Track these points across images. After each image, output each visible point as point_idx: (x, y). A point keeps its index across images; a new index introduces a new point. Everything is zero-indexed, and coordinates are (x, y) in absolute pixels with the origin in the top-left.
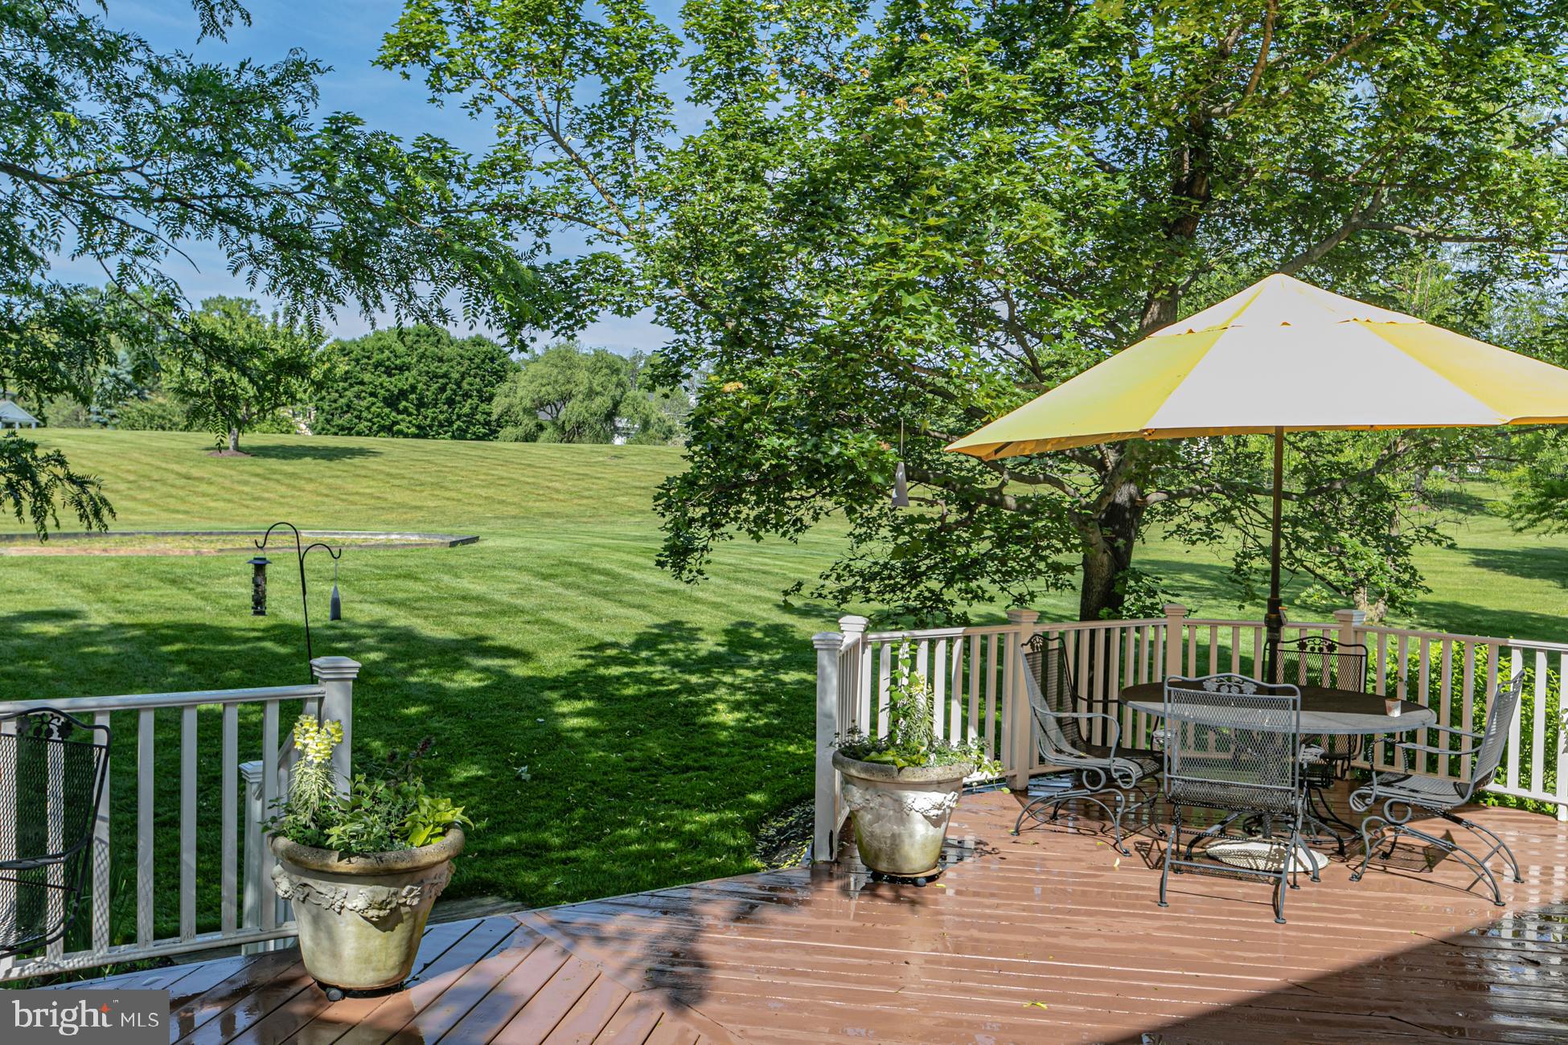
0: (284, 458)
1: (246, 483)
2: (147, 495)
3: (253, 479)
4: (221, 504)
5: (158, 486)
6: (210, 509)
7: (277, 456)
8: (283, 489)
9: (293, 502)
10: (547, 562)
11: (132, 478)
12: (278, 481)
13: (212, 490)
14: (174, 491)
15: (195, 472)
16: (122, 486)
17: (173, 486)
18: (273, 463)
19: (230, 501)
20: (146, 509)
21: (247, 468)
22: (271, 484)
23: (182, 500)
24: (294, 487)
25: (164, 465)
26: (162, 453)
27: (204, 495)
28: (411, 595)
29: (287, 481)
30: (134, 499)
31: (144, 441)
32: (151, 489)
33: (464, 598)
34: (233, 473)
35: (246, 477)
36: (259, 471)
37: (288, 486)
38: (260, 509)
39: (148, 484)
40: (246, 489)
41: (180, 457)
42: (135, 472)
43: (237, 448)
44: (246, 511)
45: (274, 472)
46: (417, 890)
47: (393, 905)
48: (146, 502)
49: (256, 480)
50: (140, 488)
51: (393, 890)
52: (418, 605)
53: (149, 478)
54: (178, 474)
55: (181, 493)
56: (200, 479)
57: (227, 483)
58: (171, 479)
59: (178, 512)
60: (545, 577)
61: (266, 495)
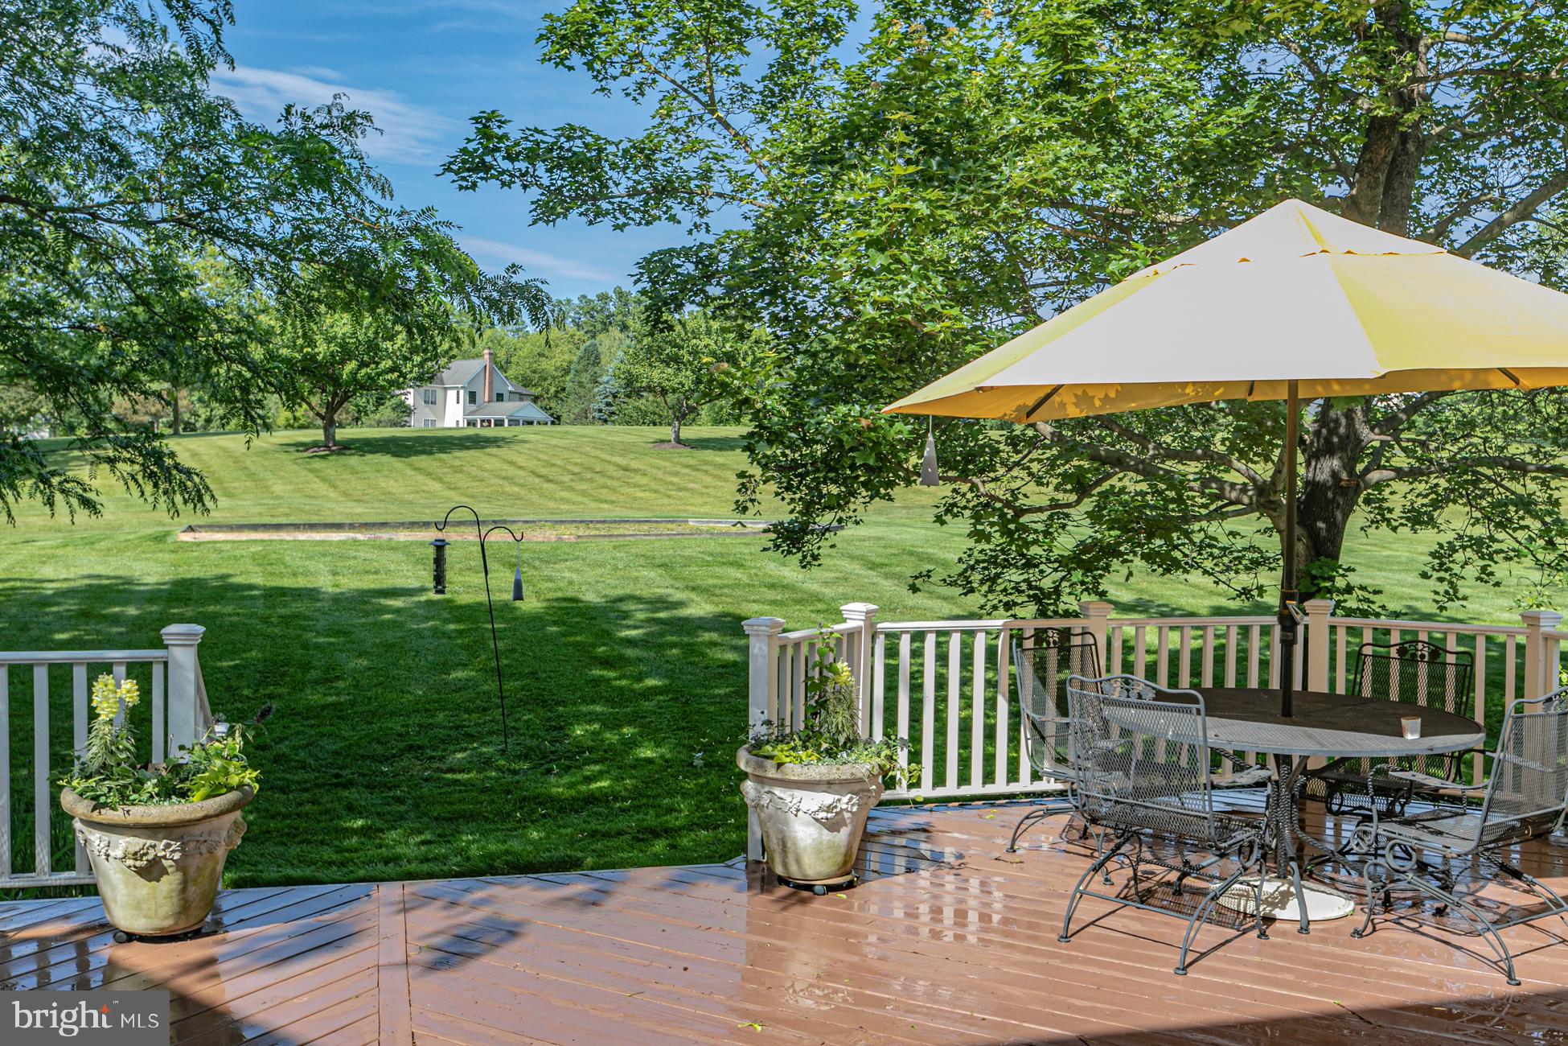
0: (720, 449)
1: (676, 474)
2: (585, 486)
3: (684, 471)
4: (647, 494)
5: (597, 477)
6: (635, 499)
7: (714, 448)
8: (708, 480)
9: (712, 491)
10: (889, 551)
11: (576, 470)
12: (706, 472)
13: (644, 481)
14: (609, 482)
15: (634, 465)
16: (566, 478)
17: (611, 477)
18: (708, 455)
19: (656, 491)
20: (579, 499)
21: (683, 460)
22: (699, 475)
23: (615, 491)
24: (719, 478)
25: (608, 458)
26: (611, 447)
27: (636, 486)
28: (719, 582)
29: (716, 472)
30: (573, 489)
31: (603, 436)
32: (591, 480)
33: (772, 586)
34: (668, 464)
35: (678, 468)
36: (692, 462)
37: (714, 476)
38: (680, 498)
39: (589, 476)
40: (675, 480)
41: (626, 449)
42: (582, 465)
43: (678, 441)
44: (666, 501)
45: (706, 463)
46: (175, 845)
47: (150, 857)
48: (583, 493)
49: (687, 471)
50: (582, 479)
51: (149, 842)
52: (718, 592)
53: (590, 469)
54: (618, 466)
55: (616, 484)
56: (636, 471)
57: (660, 474)
58: (612, 470)
59: (606, 501)
60: (873, 566)
61: (691, 485)
